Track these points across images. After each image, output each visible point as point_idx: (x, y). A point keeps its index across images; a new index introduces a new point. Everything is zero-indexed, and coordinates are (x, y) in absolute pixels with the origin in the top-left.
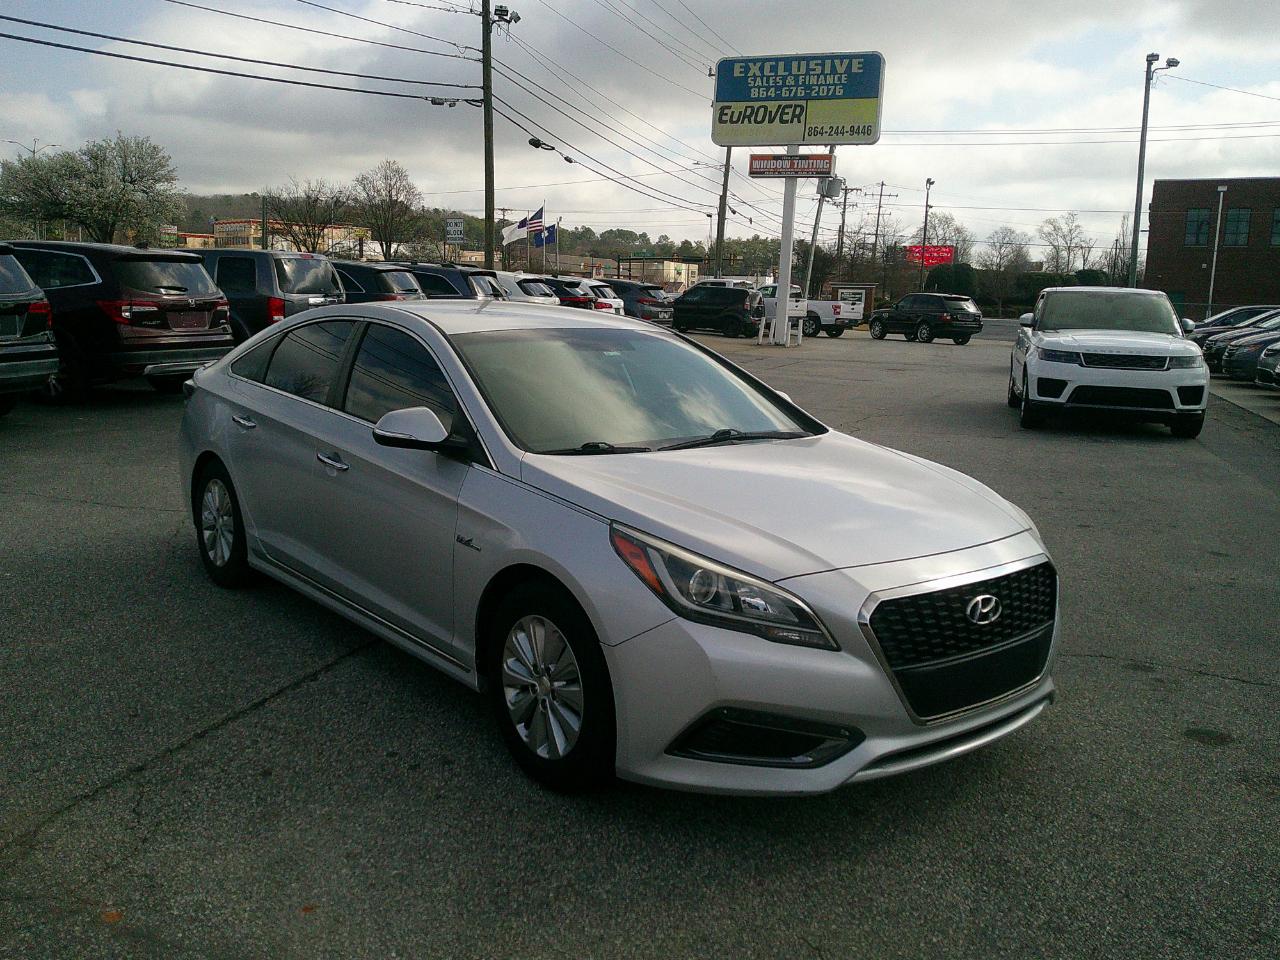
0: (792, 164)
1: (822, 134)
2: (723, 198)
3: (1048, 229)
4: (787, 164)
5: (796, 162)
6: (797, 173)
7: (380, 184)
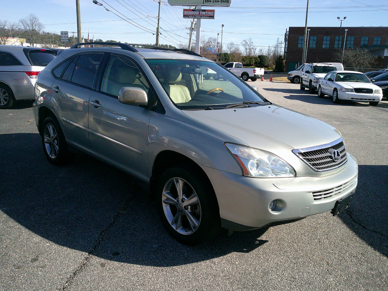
0: (199, 14)
1: (210, 2)
2: (158, 29)
3: (244, 43)
4: (197, 13)
5: (201, 12)
6: (201, 16)
7: (29, 22)
